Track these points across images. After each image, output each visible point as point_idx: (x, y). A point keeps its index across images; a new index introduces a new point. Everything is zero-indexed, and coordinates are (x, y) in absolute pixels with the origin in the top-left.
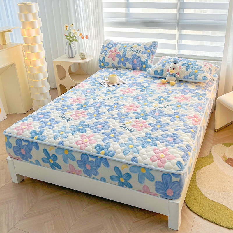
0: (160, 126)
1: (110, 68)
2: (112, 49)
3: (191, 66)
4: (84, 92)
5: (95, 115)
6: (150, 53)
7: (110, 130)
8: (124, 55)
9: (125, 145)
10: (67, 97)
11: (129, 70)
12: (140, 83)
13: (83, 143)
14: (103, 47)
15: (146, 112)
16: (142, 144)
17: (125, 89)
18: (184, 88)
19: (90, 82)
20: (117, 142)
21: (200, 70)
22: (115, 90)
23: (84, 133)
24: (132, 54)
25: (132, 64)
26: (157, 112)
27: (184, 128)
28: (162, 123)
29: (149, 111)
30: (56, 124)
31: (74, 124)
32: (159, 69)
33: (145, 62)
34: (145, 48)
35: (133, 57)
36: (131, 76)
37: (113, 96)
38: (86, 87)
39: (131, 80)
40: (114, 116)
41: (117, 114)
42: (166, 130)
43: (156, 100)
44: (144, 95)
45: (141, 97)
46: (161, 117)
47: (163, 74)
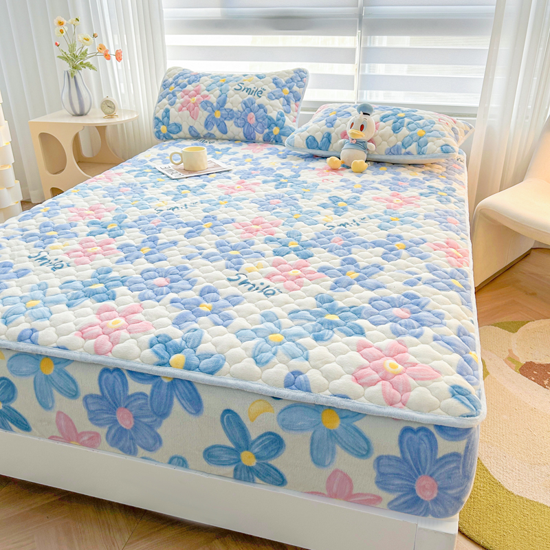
0: (358, 274)
1: (186, 139)
2: (189, 87)
3: (407, 120)
4: (111, 193)
5: (146, 250)
6: (288, 98)
7: (198, 293)
8: (222, 104)
9: (253, 333)
10: (60, 204)
11: (236, 142)
12: (271, 170)
13: (107, 331)
14: (165, 85)
15: (304, 238)
16: (311, 329)
17: (231, 183)
18: (393, 178)
19: (129, 169)
20: (226, 326)
21: (432, 129)
22: (203, 186)
23: (111, 303)
24: (241, 100)
25: (242, 125)
26: (337, 237)
27: (431, 276)
28: (361, 267)
29: (312, 235)
30: (17, 280)
31: (77, 277)
32: (319, 133)
33: (278, 120)
34: (276, 84)
35: (247, 107)
36: (244, 155)
37: (198, 199)
38: (118, 180)
39: (246, 163)
40: (205, 252)
41: (216, 244)
42: (380, 284)
43: (324, 206)
44: (286, 195)
45: (280, 201)
46: (353, 250)
47: (331, 145)
